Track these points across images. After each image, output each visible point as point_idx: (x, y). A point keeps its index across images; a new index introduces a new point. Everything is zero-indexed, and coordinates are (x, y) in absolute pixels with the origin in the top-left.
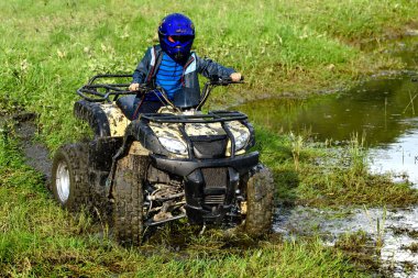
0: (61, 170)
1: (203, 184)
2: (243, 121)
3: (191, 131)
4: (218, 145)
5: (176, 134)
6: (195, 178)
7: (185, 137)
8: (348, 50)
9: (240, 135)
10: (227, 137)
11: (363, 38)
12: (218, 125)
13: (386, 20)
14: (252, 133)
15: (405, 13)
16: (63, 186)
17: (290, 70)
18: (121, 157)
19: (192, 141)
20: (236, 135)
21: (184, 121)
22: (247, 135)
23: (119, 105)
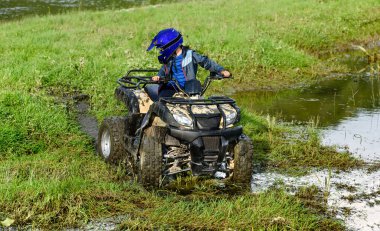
0: (105, 136)
1: (203, 148)
2: (232, 104)
3: (196, 110)
4: (214, 121)
5: (185, 112)
6: (197, 143)
7: (191, 115)
8: (310, 58)
9: (230, 114)
10: (220, 115)
11: (321, 50)
12: (215, 107)
13: (337, 38)
14: (239, 113)
15: (350, 33)
17: (269, 71)
18: (147, 127)
19: (196, 117)
20: (227, 113)
21: (191, 104)
22: (234, 115)
23: (147, 91)
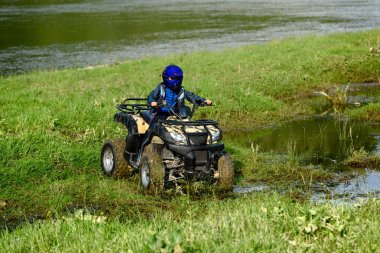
1: (194, 160)
2: (215, 125)
3: (189, 130)
4: (202, 138)
5: (180, 131)
6: (190, 155)
7: (185, 133)
8: (277, 103)
9: (214, 132)
10: (207, 133)
11: (286, 95)
12: (202, 127)
13: (299, 85)
14: (221, 132)
15: (311, 80)
16: (108, 163)
17: (241, 114)
19: (189, 135)
20: (212, 133)
21: (184, 125)
22: (218, 133)
